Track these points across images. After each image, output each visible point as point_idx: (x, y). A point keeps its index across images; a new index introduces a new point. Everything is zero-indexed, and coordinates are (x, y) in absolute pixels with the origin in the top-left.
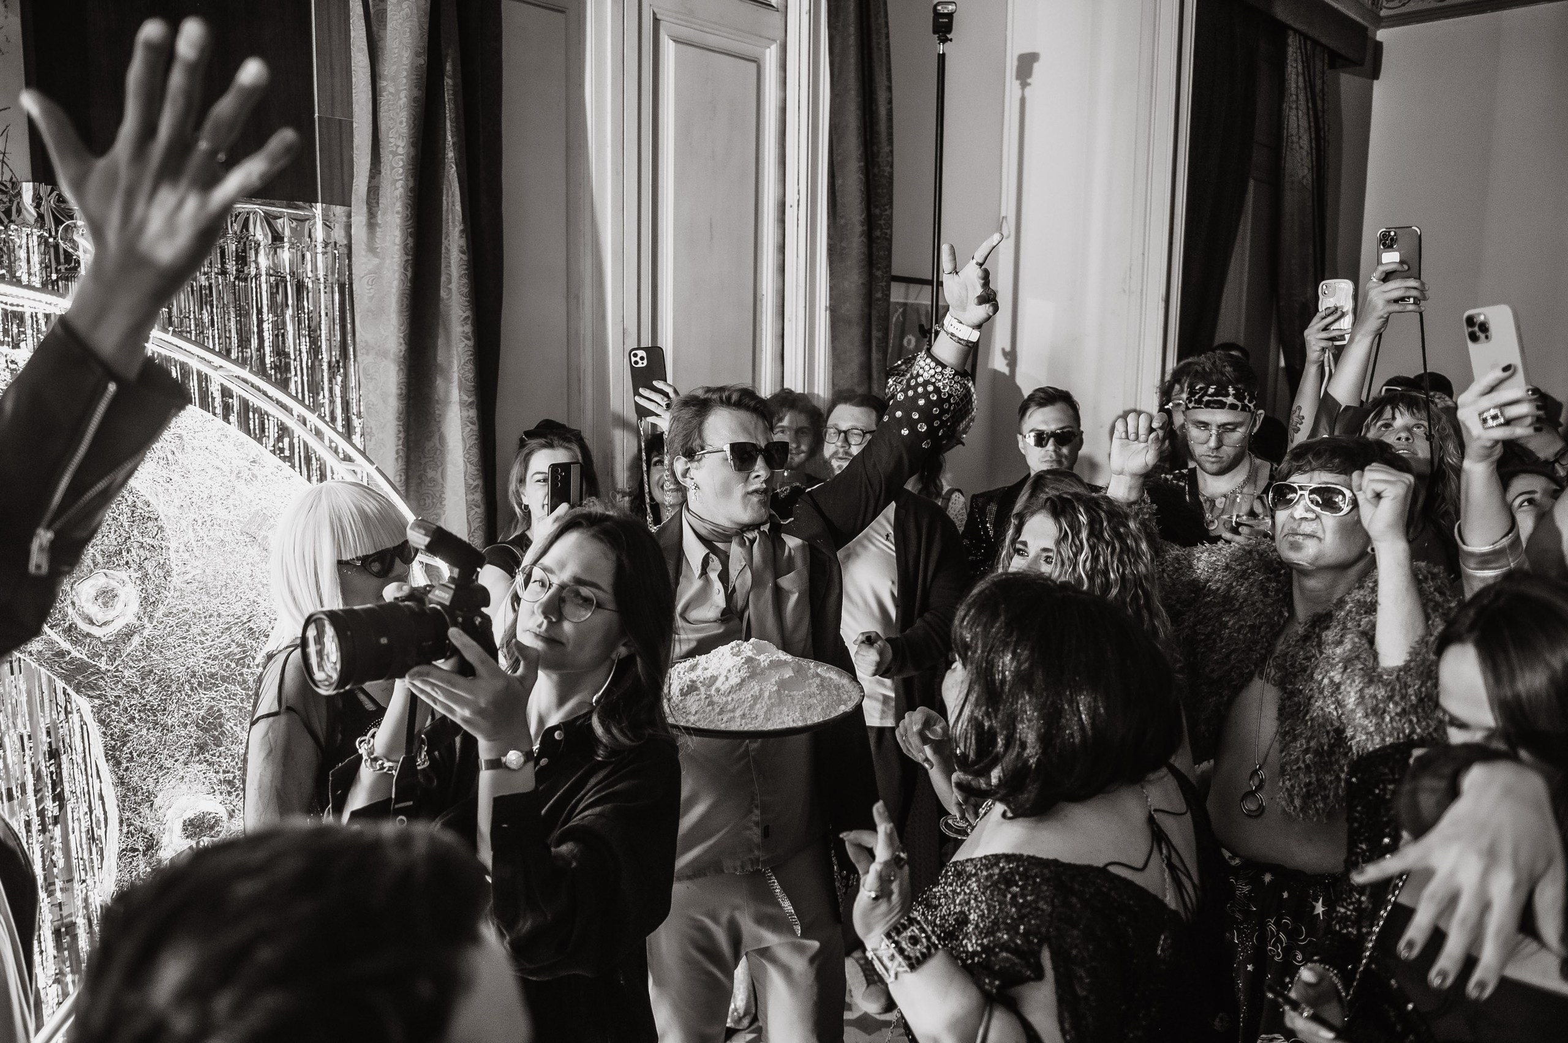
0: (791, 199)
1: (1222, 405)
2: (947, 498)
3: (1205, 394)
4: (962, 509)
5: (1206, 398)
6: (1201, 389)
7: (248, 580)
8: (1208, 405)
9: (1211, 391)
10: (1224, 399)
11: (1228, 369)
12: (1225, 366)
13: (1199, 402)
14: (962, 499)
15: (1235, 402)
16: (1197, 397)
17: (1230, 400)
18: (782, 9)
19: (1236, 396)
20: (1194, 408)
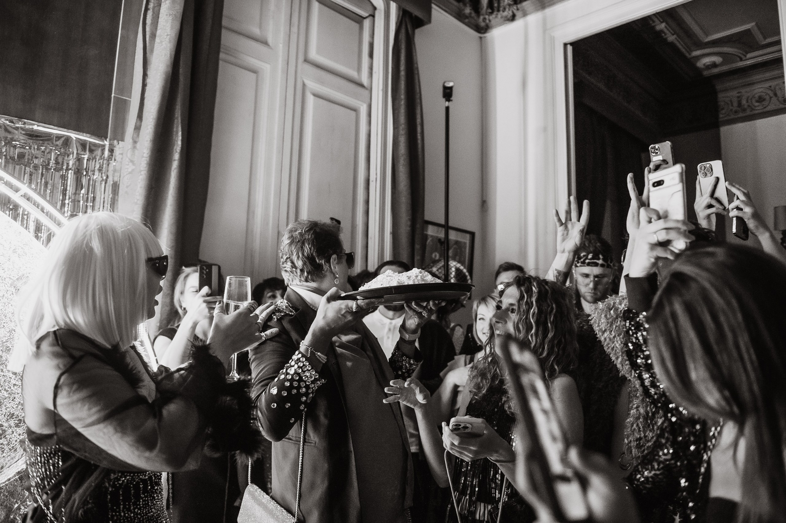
0: (372, 177)
1: (596, 265)
2: (453, 329)
3: (587, 258)
4: (461, 335)
5: (587, 261)
6: (584, 256)
7: (10, 315)
8: (589, 264)
9: (590, 256)
10: (597, 261)
11: (598, 244)
12: (597, 243)
13: (583, 263)
14: (461, 330)
15: (604, 263)
16: (582, 260)
17: (600, 262)
18: (369, 88)
19: (603, 260)
20: (581, 266)
